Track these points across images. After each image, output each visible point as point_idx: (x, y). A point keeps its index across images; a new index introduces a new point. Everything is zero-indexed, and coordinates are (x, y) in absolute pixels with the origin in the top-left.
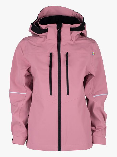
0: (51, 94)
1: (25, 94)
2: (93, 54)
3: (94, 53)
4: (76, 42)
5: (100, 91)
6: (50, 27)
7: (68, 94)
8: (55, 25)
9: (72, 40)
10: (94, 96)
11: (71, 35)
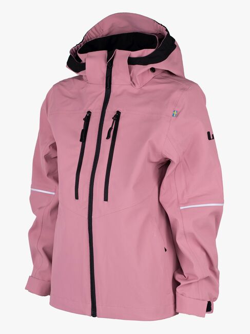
0: (77, 197)
1: (54, 193)
2: (173, 115)
3: (175, 113)
4: (146, 88)
5: (201, 196)
6: (91, 57)
7: (106, 199)
8: (104, 53)
9: (134, 84)
10: (182, 208)
11: (130, 73)
